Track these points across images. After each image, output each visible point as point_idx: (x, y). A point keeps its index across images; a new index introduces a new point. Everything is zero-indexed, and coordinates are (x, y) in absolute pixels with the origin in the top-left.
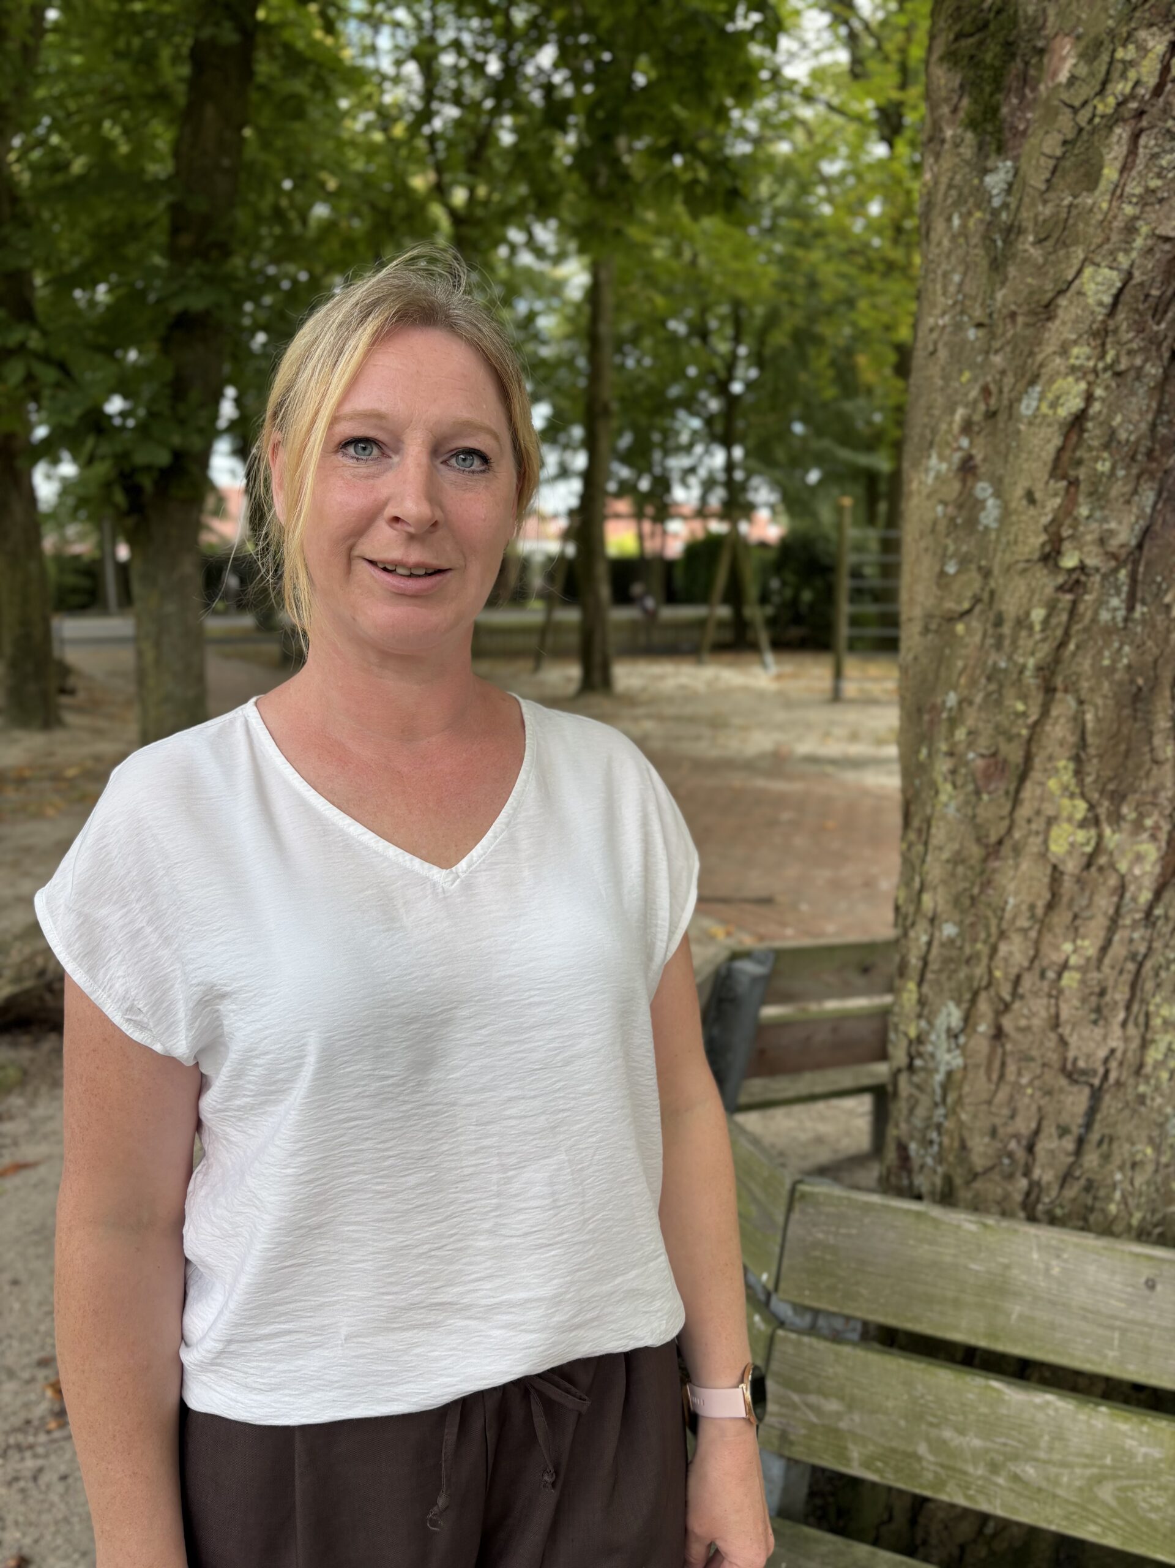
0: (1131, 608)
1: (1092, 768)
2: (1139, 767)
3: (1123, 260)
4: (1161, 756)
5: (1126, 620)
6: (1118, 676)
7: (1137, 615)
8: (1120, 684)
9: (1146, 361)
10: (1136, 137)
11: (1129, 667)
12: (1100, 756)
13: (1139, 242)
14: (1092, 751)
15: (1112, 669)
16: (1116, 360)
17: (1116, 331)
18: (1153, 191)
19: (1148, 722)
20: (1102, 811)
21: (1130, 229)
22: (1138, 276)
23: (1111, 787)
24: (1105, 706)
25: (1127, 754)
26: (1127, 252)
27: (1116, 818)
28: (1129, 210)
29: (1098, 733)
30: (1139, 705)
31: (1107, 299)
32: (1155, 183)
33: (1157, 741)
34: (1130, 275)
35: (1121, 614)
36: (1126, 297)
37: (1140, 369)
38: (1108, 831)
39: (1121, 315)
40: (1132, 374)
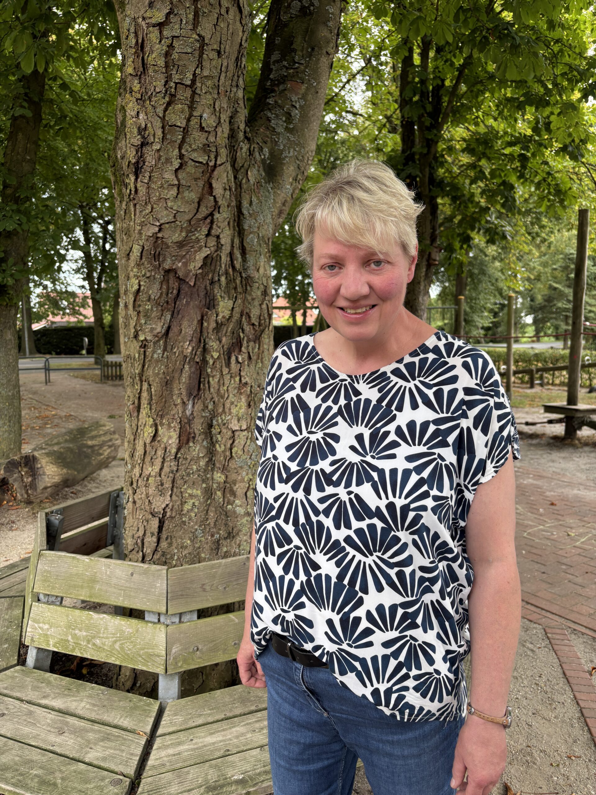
0: (163, 354)
1: (153, 407)
2: (169, 406)
3: (141, 243)
4: (176, 403)
5: (162, 357)
6: (160, 376)
7: (165, 356)
8: (161, 379)
9: (155, 273)
10: (135, 205)
11: (164, 373)
12: (157, 403)
13: (143, 238)
14: (154, 401)
15: (158, 374)
16: (145, 274)
17: (143, 264)
18: (144, 222)
19: (171, 391)
20: (158, 422)
21: (140, 233)
22: (146, 248)
23: (160, 413)
24: (158, 386)
25: (166, 401)
26: (141, 240)
27: (162, 424)
28: (139, 228)
29: (155, 395)
30: (168, 386)
31: (139, 254)
32: (143, 220)
33: (174, 398)
34: (143, 247)
35: (161, 355)
36: (144, 254)
37: (154, 276)
38: (160, 428)
39: (144, 260)
40: (152, 278)
